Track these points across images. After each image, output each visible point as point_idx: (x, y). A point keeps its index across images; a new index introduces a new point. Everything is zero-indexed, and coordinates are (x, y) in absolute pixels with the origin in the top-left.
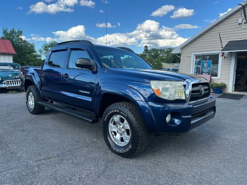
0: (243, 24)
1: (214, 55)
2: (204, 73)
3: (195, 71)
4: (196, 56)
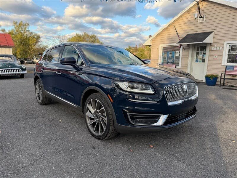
0: (199, 18)
1: (173, 47)
2: (169, 63)
3: (162, 61)
4: (163, 47)
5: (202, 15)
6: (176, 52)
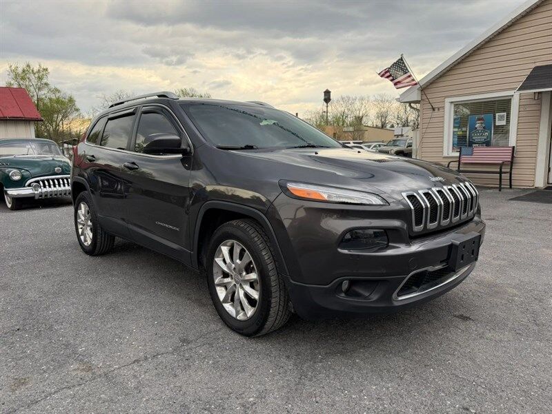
1: (498, 101)
2: (474, 143)
3: (453, 141)
4: (455, 105)
6: (497, 114)
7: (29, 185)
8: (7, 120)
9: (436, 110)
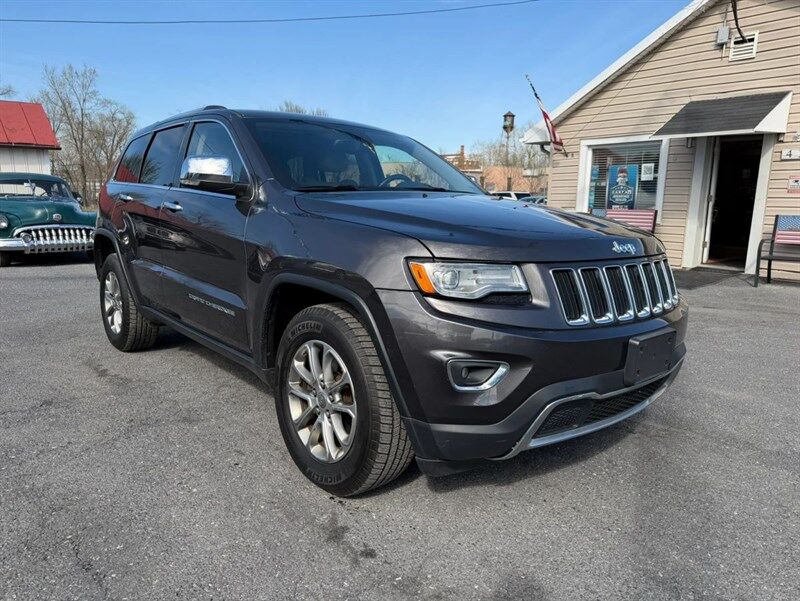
0: (733, 43)
3: (590, 200)
4: (593, 150)
5: (745, 34)
6: (643, 165)
7: (18, 236)
8: (11, 147)
9: (570, 156)
